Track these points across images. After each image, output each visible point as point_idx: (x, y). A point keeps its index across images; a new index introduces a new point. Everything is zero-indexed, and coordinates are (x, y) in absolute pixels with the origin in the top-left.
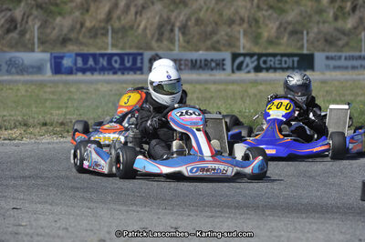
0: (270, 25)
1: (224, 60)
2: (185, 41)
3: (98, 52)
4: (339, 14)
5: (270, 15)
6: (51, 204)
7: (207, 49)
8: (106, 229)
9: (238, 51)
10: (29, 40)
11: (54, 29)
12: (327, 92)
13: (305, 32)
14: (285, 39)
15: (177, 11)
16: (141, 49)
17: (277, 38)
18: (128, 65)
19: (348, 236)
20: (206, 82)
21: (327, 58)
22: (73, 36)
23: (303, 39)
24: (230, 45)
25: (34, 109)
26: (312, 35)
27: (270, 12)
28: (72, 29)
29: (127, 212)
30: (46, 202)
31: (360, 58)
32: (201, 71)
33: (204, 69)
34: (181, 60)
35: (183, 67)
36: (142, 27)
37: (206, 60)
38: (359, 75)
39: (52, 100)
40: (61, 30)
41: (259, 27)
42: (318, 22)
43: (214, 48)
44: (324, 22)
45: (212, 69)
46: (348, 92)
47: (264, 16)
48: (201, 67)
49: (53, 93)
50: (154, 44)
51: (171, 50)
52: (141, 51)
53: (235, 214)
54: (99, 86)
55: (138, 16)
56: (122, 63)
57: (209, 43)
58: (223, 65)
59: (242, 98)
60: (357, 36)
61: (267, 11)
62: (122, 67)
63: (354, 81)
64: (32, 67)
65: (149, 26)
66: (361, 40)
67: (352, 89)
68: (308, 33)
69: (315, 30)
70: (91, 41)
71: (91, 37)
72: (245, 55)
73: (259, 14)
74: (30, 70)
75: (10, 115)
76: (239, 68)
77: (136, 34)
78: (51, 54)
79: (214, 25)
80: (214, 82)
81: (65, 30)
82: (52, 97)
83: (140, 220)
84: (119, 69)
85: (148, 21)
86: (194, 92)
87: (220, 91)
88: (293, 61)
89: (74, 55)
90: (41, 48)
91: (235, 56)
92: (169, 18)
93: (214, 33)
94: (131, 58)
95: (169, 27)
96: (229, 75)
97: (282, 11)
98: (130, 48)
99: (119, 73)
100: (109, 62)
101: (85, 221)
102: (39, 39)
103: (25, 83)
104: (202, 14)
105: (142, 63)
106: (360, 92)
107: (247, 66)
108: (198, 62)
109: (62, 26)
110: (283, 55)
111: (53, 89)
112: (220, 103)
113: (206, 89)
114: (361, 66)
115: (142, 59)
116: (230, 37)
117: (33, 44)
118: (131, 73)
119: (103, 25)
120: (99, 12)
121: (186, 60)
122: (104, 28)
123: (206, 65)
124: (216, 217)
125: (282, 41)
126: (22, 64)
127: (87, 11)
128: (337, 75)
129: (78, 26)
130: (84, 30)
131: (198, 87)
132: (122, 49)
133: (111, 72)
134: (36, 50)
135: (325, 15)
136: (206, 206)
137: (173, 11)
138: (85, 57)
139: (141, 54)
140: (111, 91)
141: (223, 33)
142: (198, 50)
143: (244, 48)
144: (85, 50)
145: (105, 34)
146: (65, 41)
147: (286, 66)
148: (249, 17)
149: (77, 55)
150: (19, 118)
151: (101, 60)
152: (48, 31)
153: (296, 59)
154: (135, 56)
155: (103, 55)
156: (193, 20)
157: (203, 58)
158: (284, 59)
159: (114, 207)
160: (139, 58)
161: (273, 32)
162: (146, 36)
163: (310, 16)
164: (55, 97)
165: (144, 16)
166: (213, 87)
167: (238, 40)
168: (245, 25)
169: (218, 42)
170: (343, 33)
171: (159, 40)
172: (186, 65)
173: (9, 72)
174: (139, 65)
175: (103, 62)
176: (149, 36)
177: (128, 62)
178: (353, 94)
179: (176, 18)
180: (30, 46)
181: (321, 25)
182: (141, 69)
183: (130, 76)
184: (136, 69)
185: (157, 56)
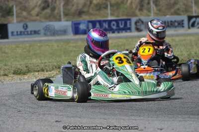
1: (183, 21)
2: (157, 10)
3: (102, 19)
6: (80, 118)
7: (172, 14)
9: (191, 15)
10: (58, 13)
11: (73, 6)
16: (129, 16)
18: (122, 26)
22: (85, 9)
24: (186, 11)
25: (64, 58)
28: (85, 5)
29: (129, 119)
30: (76, 116)
33: (170, 27)
37: (171, 21)
39: (75, 51)
40: (78, 6)
43: (176, 13)
45: (176, 27)
49: (75, 47)
50: (137, 12)
51: (149, 16)
52: (129, 18)
56: (118, 25)
57: (172, 10)
58: (183, 24)
59: (196, 45)
62: (118, 28)
64: (61, 31)
65: (134, 1)
70: (97, 12)
71: (97, 10)
72: (196, 17)
74: (59, 32)
75: (49, 62)
76: (193, 25)
77: (126, 6)
78: (72, 22)
81: (80, 7)
82: (74, 49)
84: (116, 30)
87: (182, 41)
89: (86, 22)
90: (66, 18)
91: (190, 18)
93: (175, 3)
94: (123, 22)
95: (146, 2)
96: (187, 30)
98: (123, 15)
99: (116, 32)
100: (109, 26)
102: (64, 13)
103: (57, 41)
105: (130, 25)
107: (198, 24)
108: (167, 23)
109: (78, 4)
111: (75, 45)
112: (182, 48)
113: (173, 40)
115: (130, 23)
116: (186, 6)
117: (60, 16)
118: (124, 32)
119: (104, 2)
122: (105, 4)
123: (171, 24)
124: (186, 121)
126: (54, 29)
129: (88, 3)
130: (92, 5)
132: (117, 16)
133: (111, 32)
134: (63, 20)
136: (178, 114)
138: (94, 23)
139: (130, 20)
141: (181, 3)
142: (165, 15)
143: (195, 12)
144: (94, 19)
145: (106, 8)
146: (80, 13)
149: (89, 22)
150: (55, 64)
151: (104, 24)
152: (69, 7)
154: (125, 21)
155: (105, 21)
157: (169, 20)
159: (120, 117)
160: (128, 22)
162: (132, 8)
164: (76, 49)
166: (177, 39)
167: (191, 7)
169: (178, 9)
171: (141, 10)
173: (45, 35)
174: (128, 26)
175: (106, 25)
176: (134, 7)
177: (122, 24)
180: (58, 17)
182: (130, 29)
183: (124, 34)
184: (127, 29)
185: (140, 20)
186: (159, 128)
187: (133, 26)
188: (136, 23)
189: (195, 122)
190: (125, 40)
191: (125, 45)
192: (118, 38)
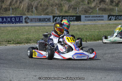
0: (66, 6)
1: (50, 18)
2: (37, 12)
3: (7, 16)
4: (89, 2)
5: (66, 3)
7: (44, 15)
8: (11, 77)
9: (55, 15)
12: (85, 28)
13: (78, 8)
14: (71, 10)
15: (34, 2)
16: (22, 15)
17: (68, 10)
18: (17, 20)
19: (94, 78)
20: (44, 26)
21: (86, 17)
23: (77, 11)
24: (52, 13)
26: (80, 9)
27: (66, 1)
29: (18, 70)
31: (97, 17)
32: (42, 22)
33: (43, 21)
34: (35, 18)
35: (36, 21)
36: (22, 7)
37: (44, 18)
38: (96, 22)
41: (62, 7)
42: (82, 5)
43: (47, 14)
44: (84, 5)
45: (46, 22)
46: (93, 28)
47: (64, 3)
48: (42, 21)
50: (26, 13)
51: (32, 15)
52: (22, 16)
53: (55, 71)
54: (8, 28)
55: (21, 4)
56: (15, 20)
57: (45, 12)
58: (50, 20)
60: (96, 9)
61: (65, 1)
63: (95, 24)
65: (24, 7)
66: (97, 11)
67: (94, 28)
68: (79, 9)
69: (81, 7)
70: (4, 13)
71: (4, 11)
72: (57, 16)
73: (62, 2)
76: (56, 21)
77: (20, 10)
79: (46, 6)
80: (47, 26)
83: (23, 73)
84: (14, 22)
85: (24, 5)
86: (40, 29)
87: (49, 29)
88: (74, 18)
91: (54, 17)
92: (31, 4)
93: (46, 9)
95: (31, 7)
96: (52, 23)
97: (70, 1)
98: (18, 14)
99: (14, 23)
100: (11, 20)
101: (4, 74)
104: (42, 3)
105: (22, 20)
106: (97, 28)
107: (58, 20)
108: (41, 19)
110: (70, 16)
113: (44, 28)
114: (97, 19)
115: (22, 18)
116: (52, 10)
118: (19, 23)
119: (8, 7)
120: (7, 2)
121: (37, 18)
122: (9, 8)
123: (44, 20)
124: (49, 72)
125: (70, 11)
127: (3, 2)
128: (89, 23)
130: (2, 9)
131: (42, 27)
132: (15, 15)
133: (12, 23)
135: (84, 2)
137: (32, 2)
138: (3, 18)
139: (22, 17)
140: (12, 29)
141: (50, 9)
142: (41, 15)
143: (57, 14)
144: (3, 16)
145: (9, 10)
147: (72, 20)
148: (58, 3)
151: (8, 19)
153: (75, 17)
154: (20, 17)
155: (9, 17)
156: (39, 5)
158: (71, 17)
160: (21, 18)
161: (67, 8)
163: (79, 3)
165: (23, 3)
166: (47, 28)
167: (55, 11)
168: (57, 6)
169: (48, 12)
170: (91, 8)
171: (28, 12)
172: (37, 20)
174: (21, 20)
175: (9, 19)
176: (24, 10)
177: (17, 19)
178: (94, 29)
179: (33, 4)
181: (83, 6)
182: (22, 22)
183: (18, 24)
184: (20, 22)
185: (27, 17)
186: (35, 75)
187: (24, 20)
188: (25, 19)
189: (54, 73)
190: (19, 28)
191: (18, 30)
192: (15, 26)
